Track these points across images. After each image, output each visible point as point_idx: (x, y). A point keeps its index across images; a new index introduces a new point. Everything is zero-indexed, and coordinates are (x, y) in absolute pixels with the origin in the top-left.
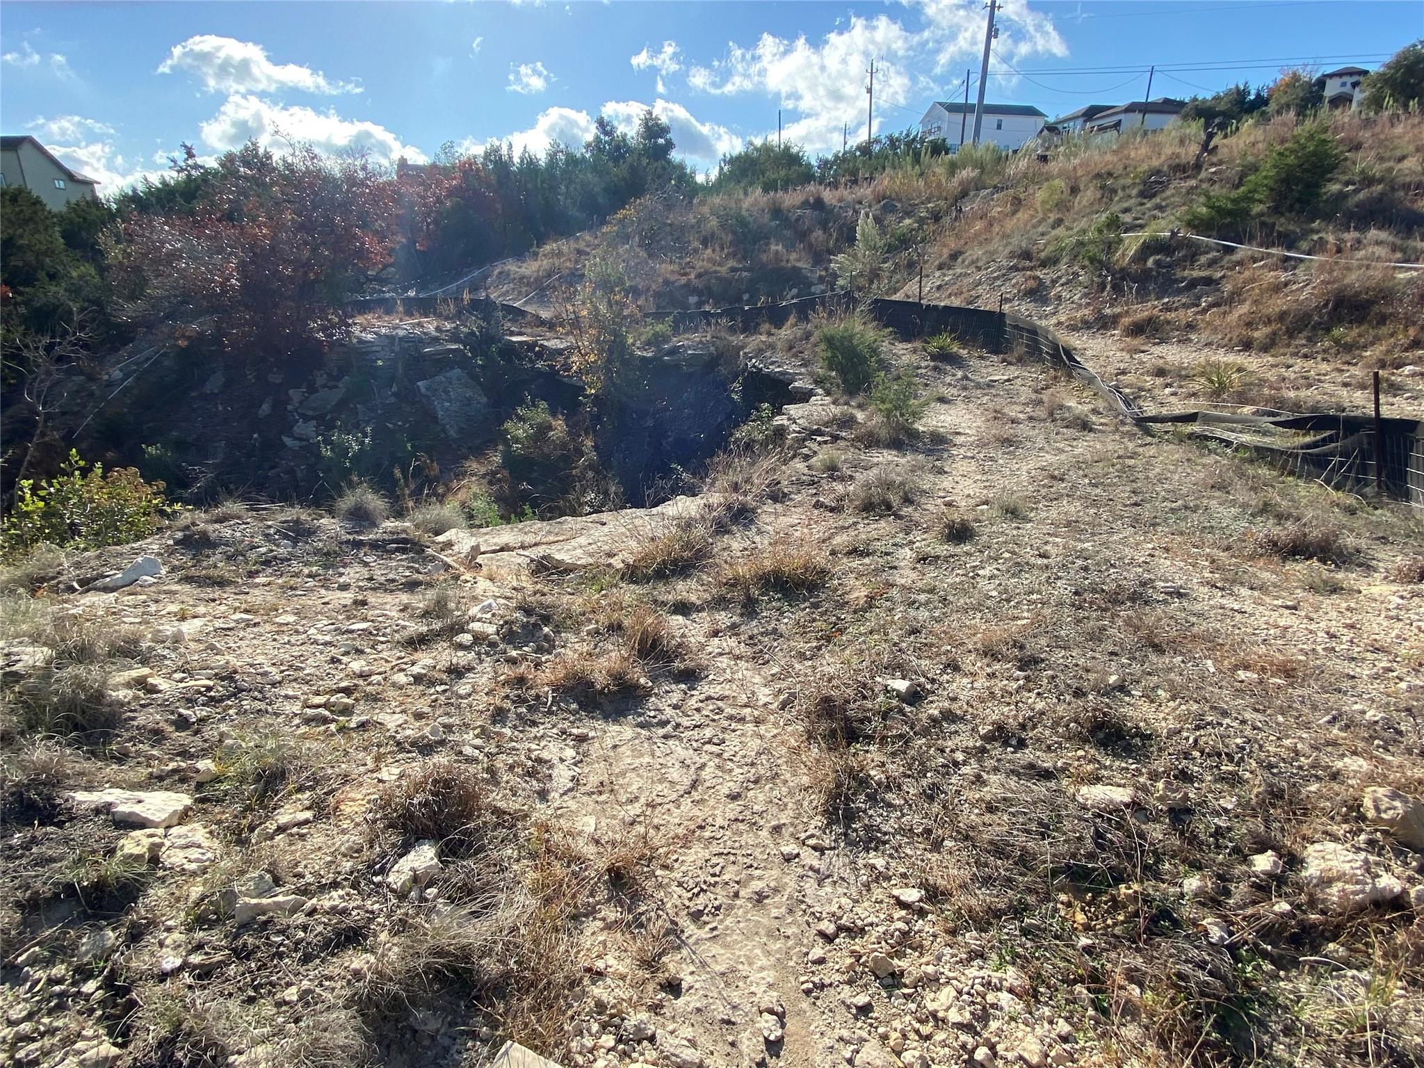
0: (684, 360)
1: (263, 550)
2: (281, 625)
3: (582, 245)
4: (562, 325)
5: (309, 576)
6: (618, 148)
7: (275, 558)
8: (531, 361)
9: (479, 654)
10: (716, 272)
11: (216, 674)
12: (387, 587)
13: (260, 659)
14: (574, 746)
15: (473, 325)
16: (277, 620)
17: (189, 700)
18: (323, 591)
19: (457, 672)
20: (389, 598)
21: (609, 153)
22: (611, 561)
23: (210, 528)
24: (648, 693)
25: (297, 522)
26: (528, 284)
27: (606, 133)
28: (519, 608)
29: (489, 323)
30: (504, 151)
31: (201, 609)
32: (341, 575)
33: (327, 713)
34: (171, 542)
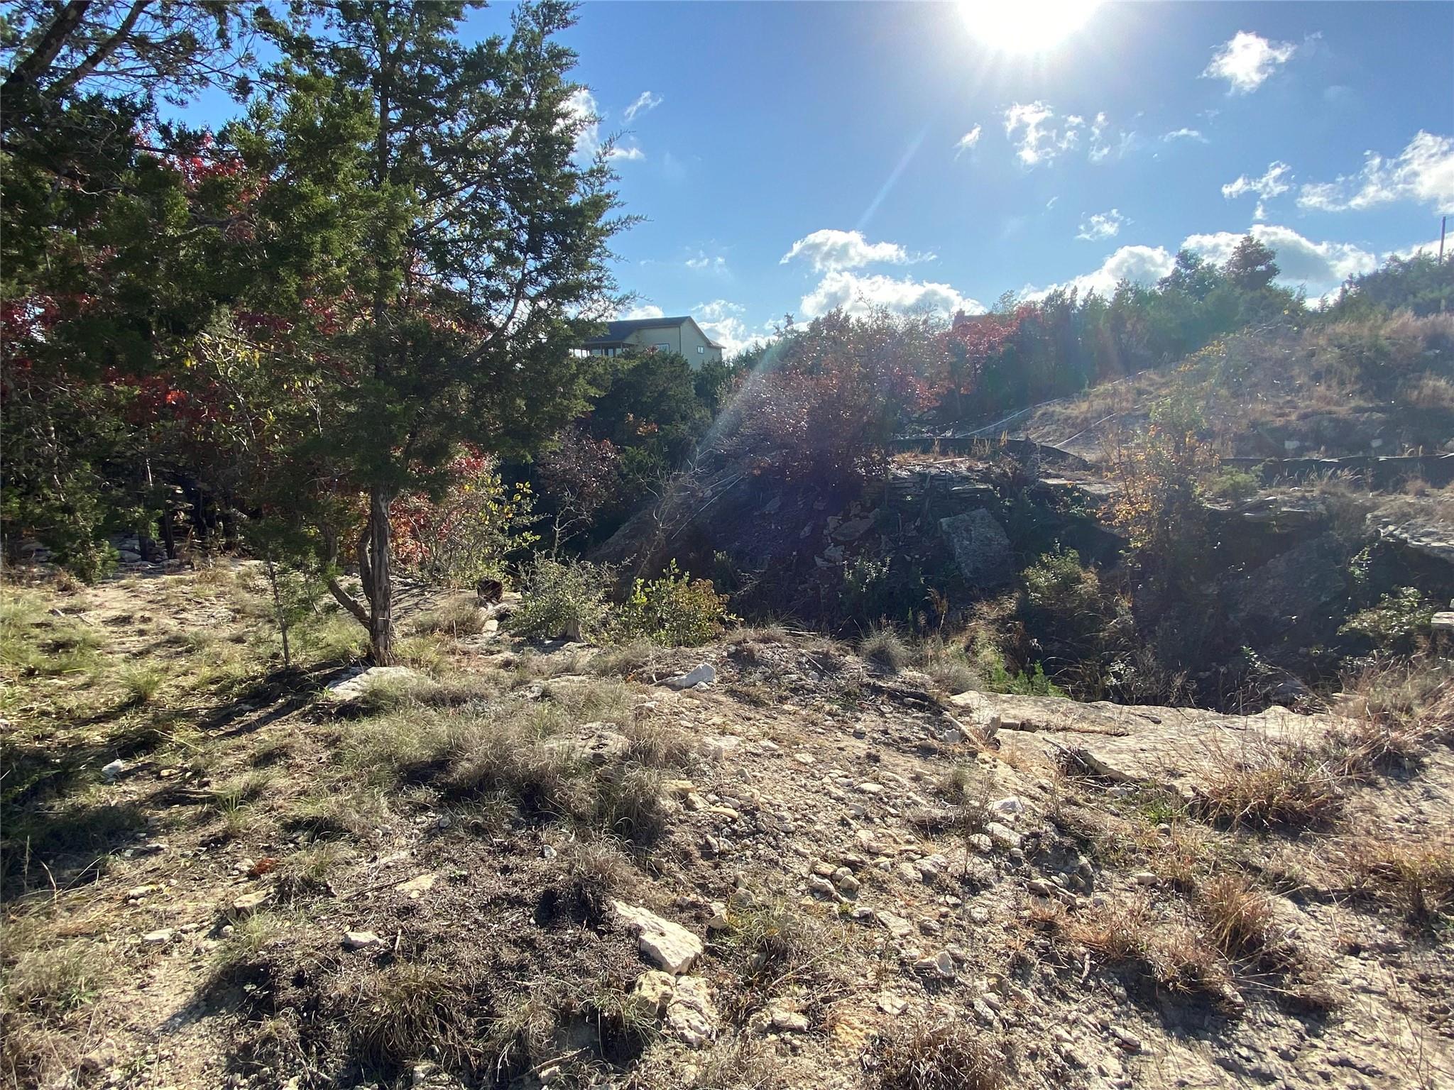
0: (1276, 518)
1: (794, 677)
2: (800, 763)
3: (1143, 384)
4: (1110, 469)
5: (829, 714)
6: (1202, 280)
7: (802, 687)
8: (1066, 505)
9: (997, 867)
10: (1330, 413)
11: (742, 806)
12: (899, 745)
13: (779, 799)
14: (1119, 1057)
15: (1007, 466)
16: (798, 756)
17: (716, 828)
18: (839, 734)
19: (972, 885)
20: (900, 759)
21: (1189, 287)
22: (1177, 783)
23: (757, 646)
24: (1236, 1016)
25: (826, 655)
26: (1073, 426)
27: (1187, 267)
28: (1049, 818)
29: (1024, 465)
30: (1068, 295)
31: (738, 728)
32: (858, 720)
33: (831, 887)
34: (725, 654)
